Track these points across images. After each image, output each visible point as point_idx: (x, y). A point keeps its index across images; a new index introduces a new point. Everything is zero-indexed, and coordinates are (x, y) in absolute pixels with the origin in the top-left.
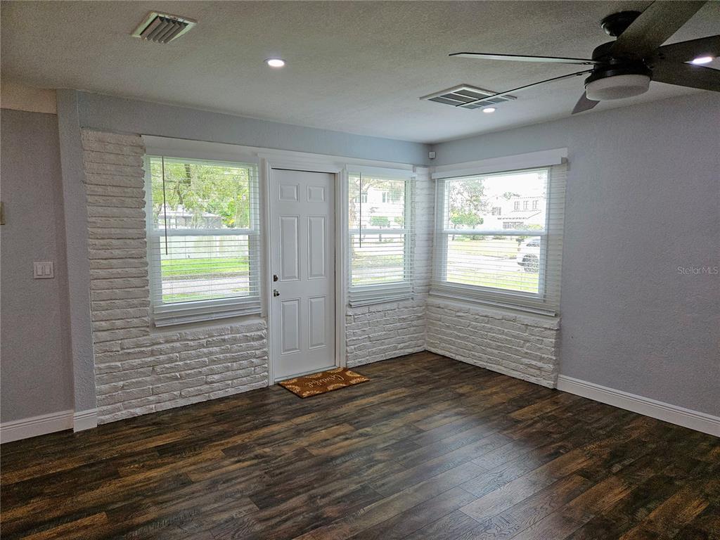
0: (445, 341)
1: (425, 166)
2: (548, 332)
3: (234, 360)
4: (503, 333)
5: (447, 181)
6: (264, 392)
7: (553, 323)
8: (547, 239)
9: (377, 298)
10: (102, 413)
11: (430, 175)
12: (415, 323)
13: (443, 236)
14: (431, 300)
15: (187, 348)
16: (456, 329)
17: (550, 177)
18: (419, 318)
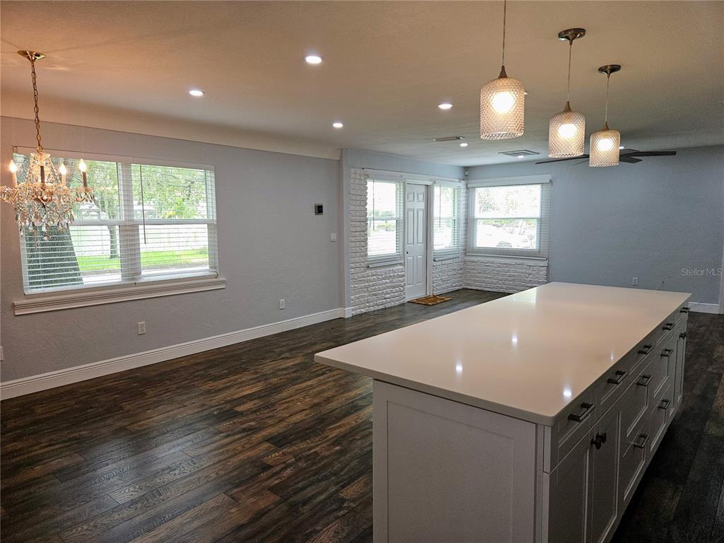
0: (477, 281)
1: (463, 180)
2: (542, 268)
3: (394, 287)
4: (516, 272)
5: (477, 189)
6: (403, 304)
7: (545, 263)
8: (540, 221)
9: (444, 256)
10: (353, 310)
11: (467, 185)
12: (460, 272)
13: (474, 220)
14: (467, 258)
15: (379, 279)
16: (485, 273)
17: (542, 188)
18: (461, 269)
